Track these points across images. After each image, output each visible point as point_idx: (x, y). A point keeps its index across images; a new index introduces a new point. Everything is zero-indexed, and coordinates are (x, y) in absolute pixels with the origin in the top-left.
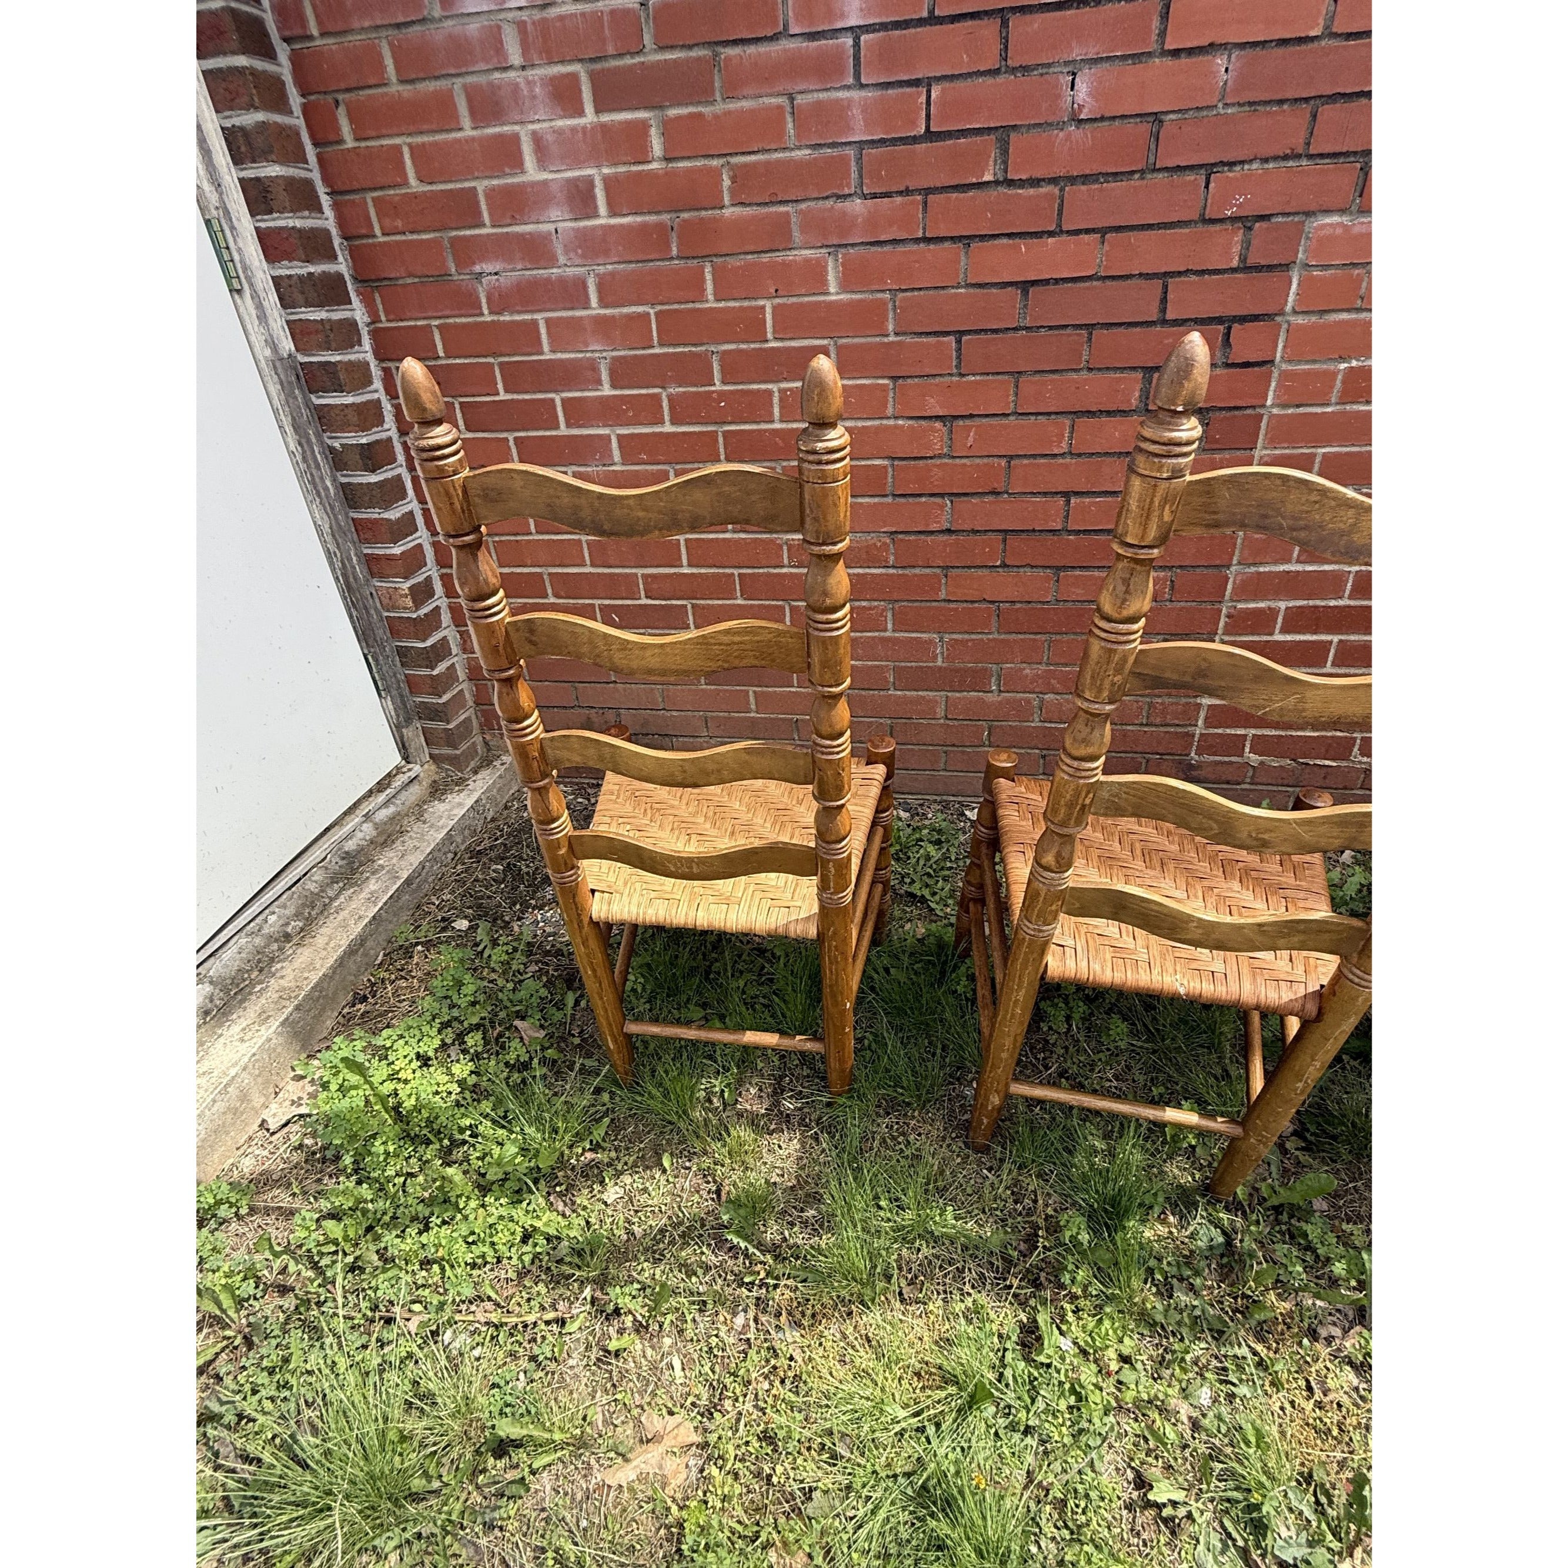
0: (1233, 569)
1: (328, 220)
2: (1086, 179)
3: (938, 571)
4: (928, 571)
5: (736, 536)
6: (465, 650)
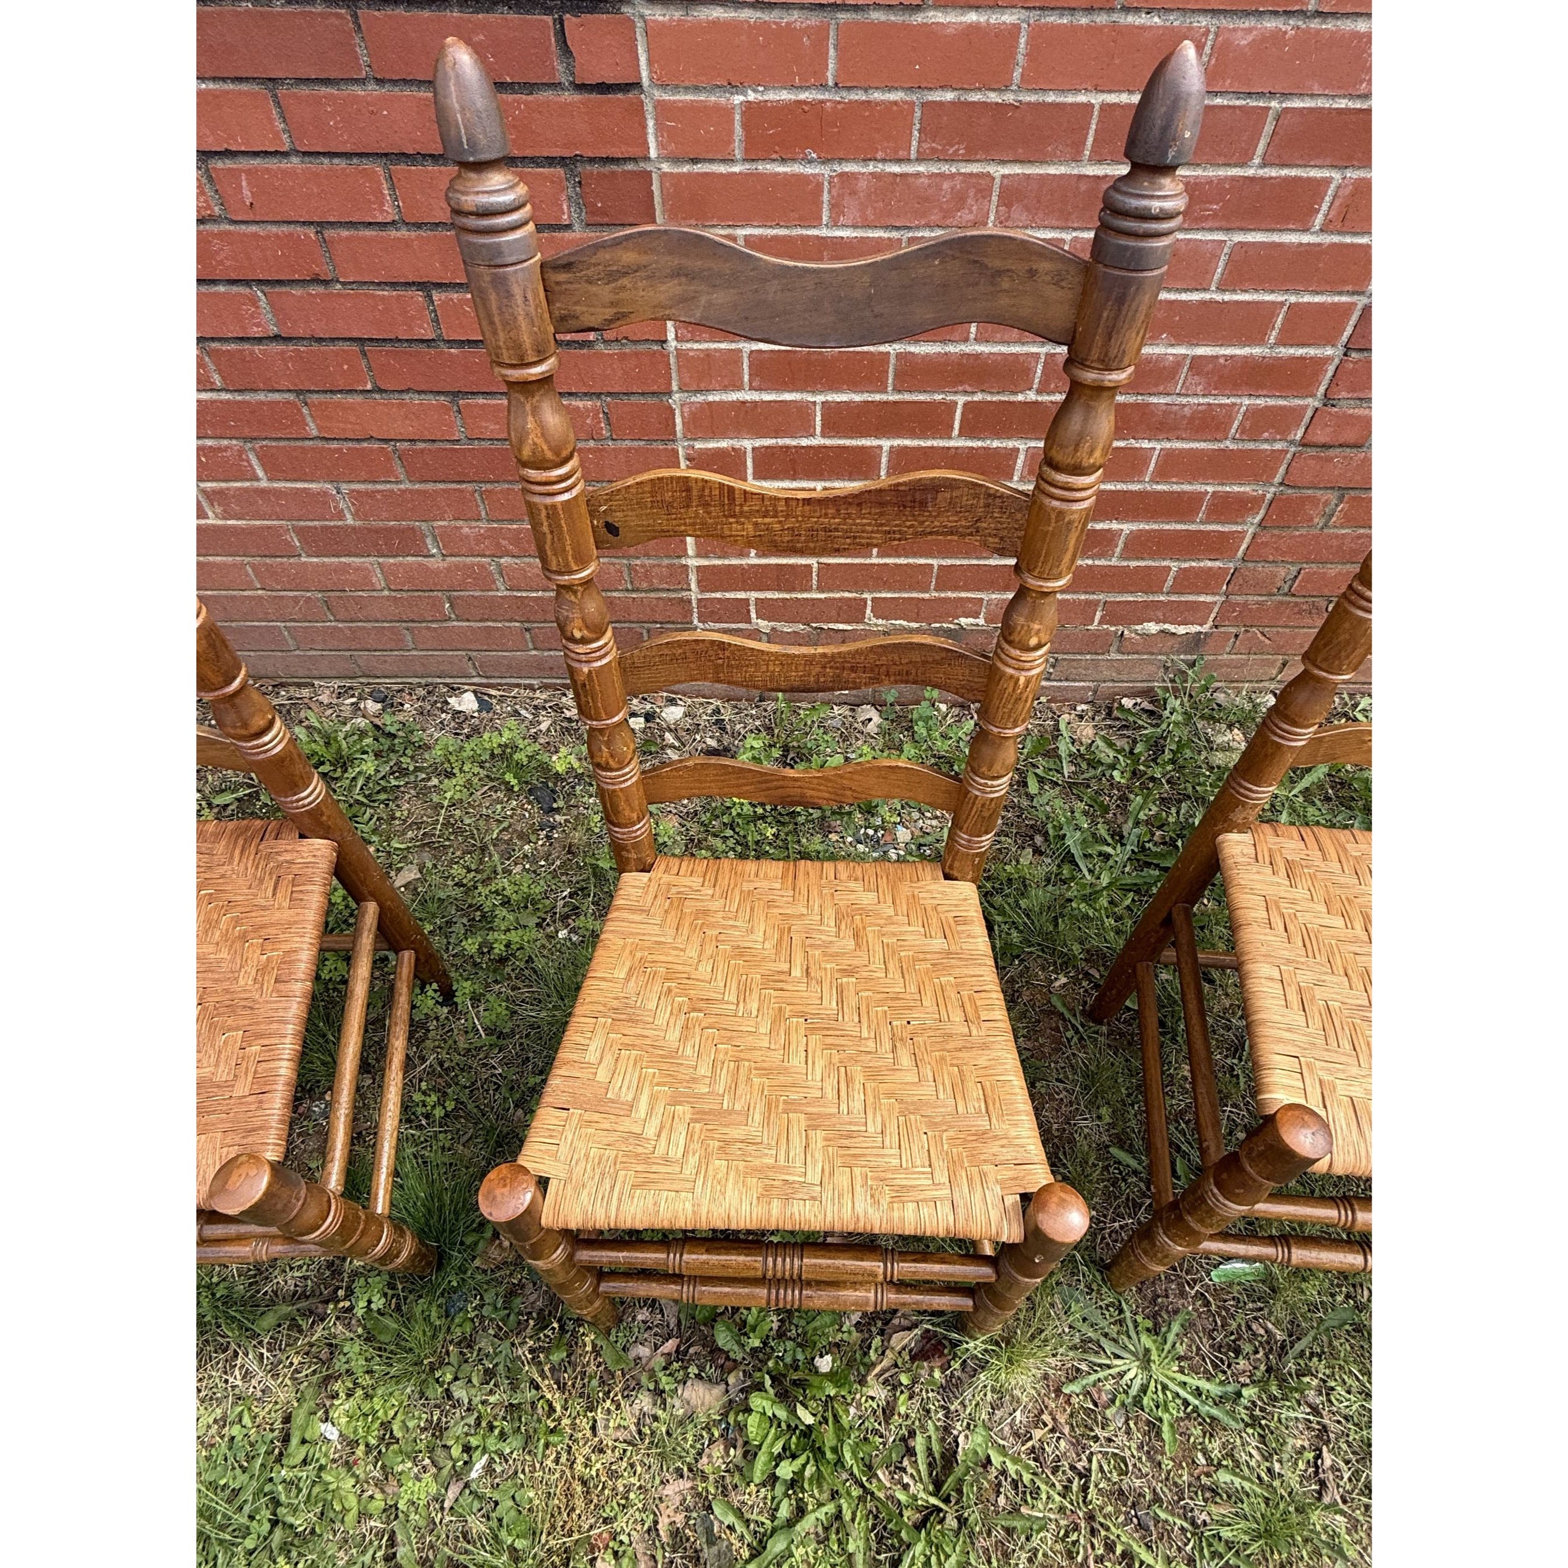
0: (676, 397)
3: (291, 397)
4: (277, 397)
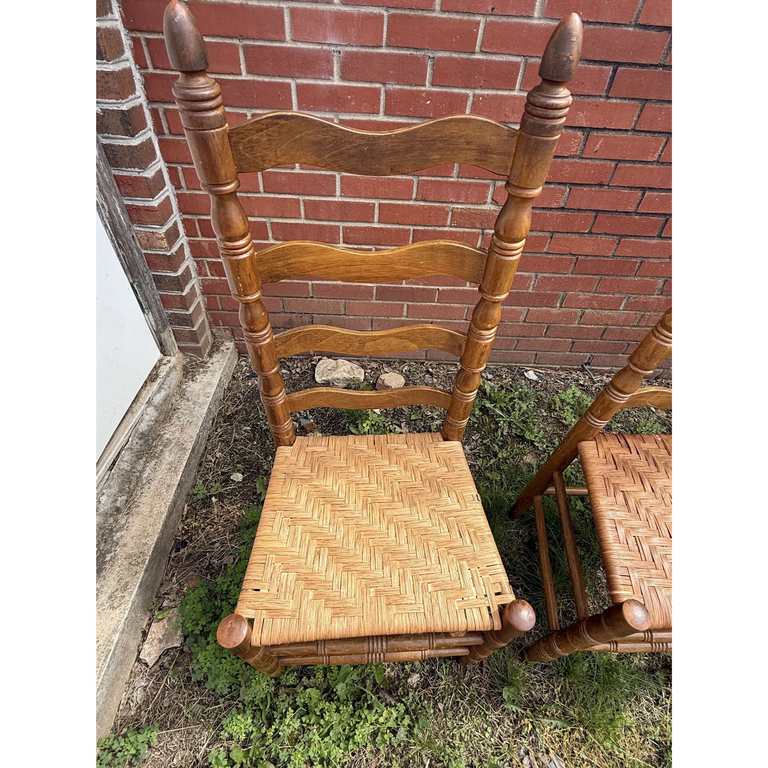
5: (417, 203)
6: (200, 274)
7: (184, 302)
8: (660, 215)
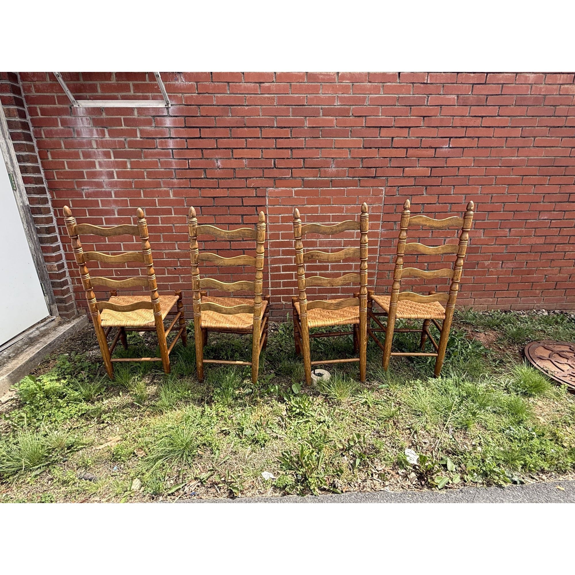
1: (43, 175)
2: (223, 178)
6: (73, 284)
7: (63, 293)
8: (241, 249)
